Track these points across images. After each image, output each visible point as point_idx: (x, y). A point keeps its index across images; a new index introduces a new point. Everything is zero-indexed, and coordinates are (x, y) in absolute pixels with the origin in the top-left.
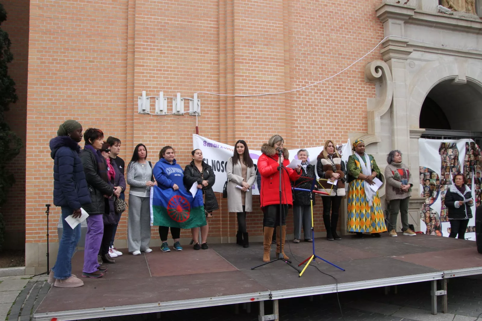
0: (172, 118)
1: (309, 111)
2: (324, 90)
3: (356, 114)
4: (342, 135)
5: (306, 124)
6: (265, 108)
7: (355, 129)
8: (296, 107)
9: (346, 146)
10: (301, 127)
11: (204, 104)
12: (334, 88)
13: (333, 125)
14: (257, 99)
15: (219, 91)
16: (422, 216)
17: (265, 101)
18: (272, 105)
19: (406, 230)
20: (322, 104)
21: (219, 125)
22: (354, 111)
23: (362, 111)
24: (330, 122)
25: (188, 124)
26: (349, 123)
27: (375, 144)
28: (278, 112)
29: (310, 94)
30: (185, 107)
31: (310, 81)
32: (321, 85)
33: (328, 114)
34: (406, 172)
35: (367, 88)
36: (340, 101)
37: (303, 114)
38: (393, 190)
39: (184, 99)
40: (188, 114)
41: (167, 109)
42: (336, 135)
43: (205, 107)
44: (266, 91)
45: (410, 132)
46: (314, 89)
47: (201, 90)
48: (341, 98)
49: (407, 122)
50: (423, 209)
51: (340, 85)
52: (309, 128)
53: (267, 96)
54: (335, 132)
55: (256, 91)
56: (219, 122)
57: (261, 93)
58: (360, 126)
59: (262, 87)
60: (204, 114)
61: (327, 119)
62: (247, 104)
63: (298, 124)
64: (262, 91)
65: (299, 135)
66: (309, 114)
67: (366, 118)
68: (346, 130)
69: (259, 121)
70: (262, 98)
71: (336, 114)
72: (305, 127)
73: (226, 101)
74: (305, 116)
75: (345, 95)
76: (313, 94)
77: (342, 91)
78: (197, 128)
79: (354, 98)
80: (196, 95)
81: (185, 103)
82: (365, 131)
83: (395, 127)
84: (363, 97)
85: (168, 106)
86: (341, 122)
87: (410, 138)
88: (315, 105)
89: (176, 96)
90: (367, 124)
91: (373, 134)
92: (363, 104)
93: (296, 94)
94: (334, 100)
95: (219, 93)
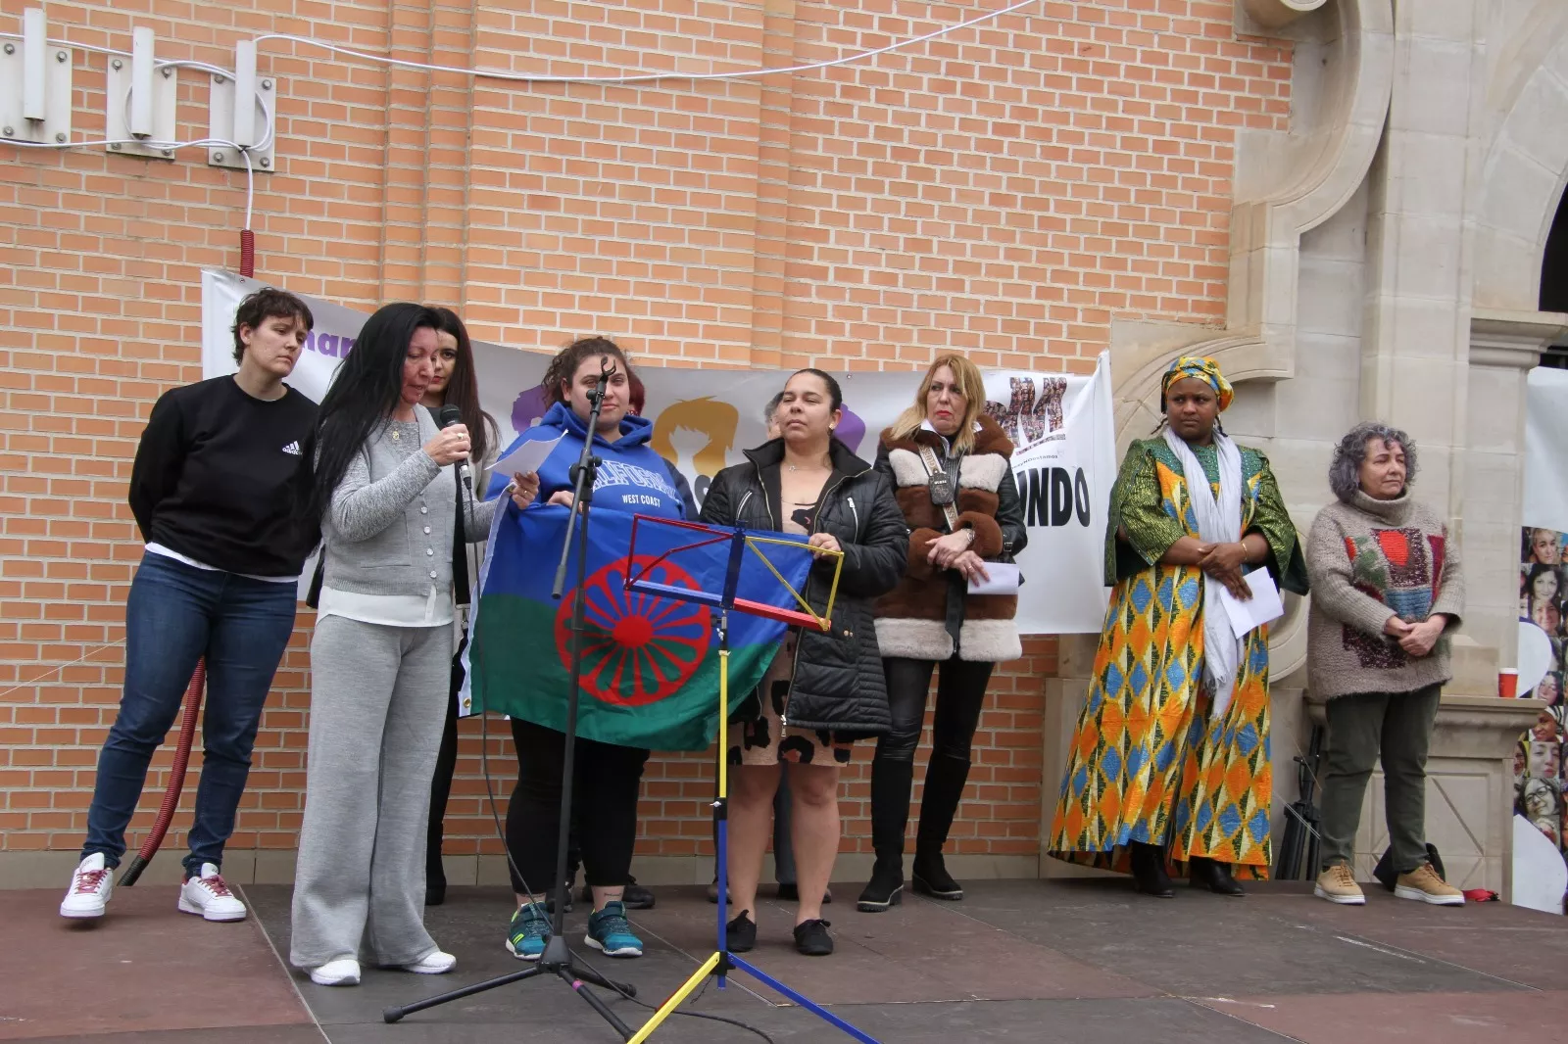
0: (104, 173)
1: (896, 188)
2: (986, 73)
3: (1168, 216)
4: (1073, 332)
5: (872, 258)
6: (645, 155)
7: (1150, 302)
8: (825, 163)
9: (1086, 390)
10: (843, 274)
11: (301, 107)
12: (1051, 63)
13: (1024, 273)
14: (603, 102)
15: (386, 38)
16: (1545, 812)
17: (647, 117)
18: (683, 141)
19: (1409, 872)
20: (973, 152)
21: (379, 234)
22: (1152, 197)
23: (1203, 203)
24: (1011, 254)
25: (195, 215)
26: (1120, 264)
27: (1258, 387)
28: (716, 182)
29: (907, 92)
30: (182, 113)
31: (911, 21)
32: (977, 44)
33: (1004, 211)
34: (1427, 546)
35: (1241, 68)
36: (1078, 138)
37: (860, 203)
38: (1345, 641)
39: (180, 69)
40: (200, 155)
41: (74, 114)
42: (1042, 329)
43: (301, 127)
44: (651, 60)
45: (1474, 330)
46: (934, 67)
47: (284, 25)
48: (1081, 120)
49: (1460, 272)
50: (1551, 772)
51: (1086, 49)
52: (891, 279)
53: (657, 89)
54: (1038, 311)
55: (596, 53)
56: (379, 215)
57: (623, 68)
58: (1183, 287)
59: (632, 38)
60: (299, 166)
61: (995, 234)
62: (539, 124)
63: (825, 254)
64: (631, 58)
65: (830, 318)
66: (894, 207)
67: (1224, 239)
68: (1096, 306)
69: (607, 228)
70: (631, 97)
71: (1051, 213)
72: (866, 277)
73: (423, 98)
74: (869, 212)
75: (1111, 105)
76: (925, 91)
77: (1096, 86)
78: (247, 240)
79: (1159, 128)
80: (246, 53)
81: (182, 92)
82: (1210, 317)
83: (1386, 297)
84: (1214, 124)
85: (76, 98)
86: (1076, 260)
87: (1472, 362)
88: (932, 157)
89: (128, 45)
90: (1224, 273)
91: (1251, 338)
92: (1212, 160)
93: (829, 90)
94: (1045, 134)
95: (388, 55)
